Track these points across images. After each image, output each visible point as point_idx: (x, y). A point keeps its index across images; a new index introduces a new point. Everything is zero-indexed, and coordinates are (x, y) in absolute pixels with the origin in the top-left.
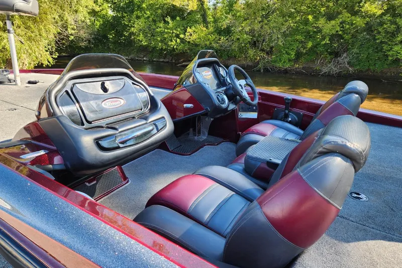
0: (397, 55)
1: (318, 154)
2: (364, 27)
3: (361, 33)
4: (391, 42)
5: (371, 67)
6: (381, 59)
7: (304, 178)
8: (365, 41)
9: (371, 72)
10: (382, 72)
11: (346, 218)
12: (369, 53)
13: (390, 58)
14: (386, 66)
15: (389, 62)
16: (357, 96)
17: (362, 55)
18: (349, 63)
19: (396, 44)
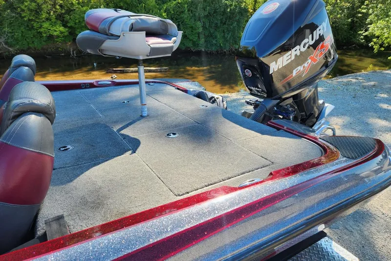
0: (49, 32)
1: (12, 119)
2: (4, 5)
3: (5, 11)
4: (38, 19)
5: (30, 45)
6: (36, 37)
7: (9, 143)
8: (12, 19)
9: (33, 50)
10: (42, 49)
11: (64, 167)
12: (22, 32)
13: (45, 35)
14: (44, 43)
15: (45, 39)
16: (27, 68)
17: (16, 34)
18: (6, 43)
19: (43, 21)
